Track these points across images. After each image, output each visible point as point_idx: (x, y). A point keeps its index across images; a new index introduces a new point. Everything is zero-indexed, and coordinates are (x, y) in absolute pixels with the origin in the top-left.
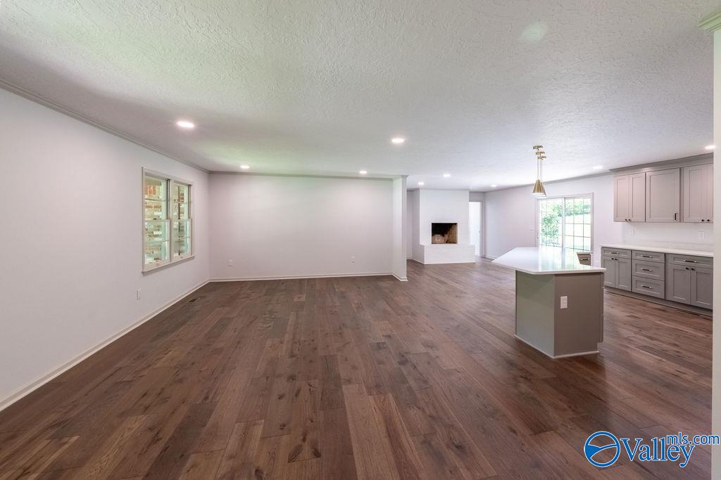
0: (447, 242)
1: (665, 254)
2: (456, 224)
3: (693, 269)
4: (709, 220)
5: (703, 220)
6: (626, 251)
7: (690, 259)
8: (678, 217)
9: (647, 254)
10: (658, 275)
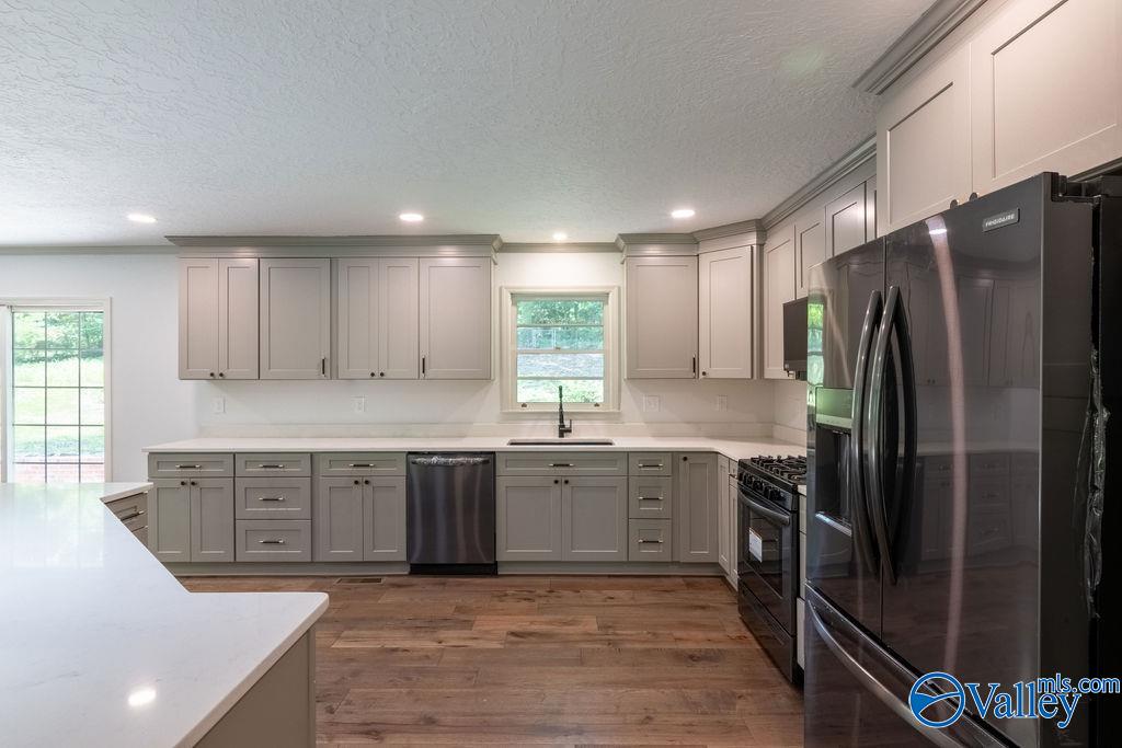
1: (313, 455)
3: (367, 482)
4: (382, 374)
5: (373, 375)
6: (219, 458)
7: (362, 460)
8: (327, 368)
9: (272, 460)
10: (296, 508)
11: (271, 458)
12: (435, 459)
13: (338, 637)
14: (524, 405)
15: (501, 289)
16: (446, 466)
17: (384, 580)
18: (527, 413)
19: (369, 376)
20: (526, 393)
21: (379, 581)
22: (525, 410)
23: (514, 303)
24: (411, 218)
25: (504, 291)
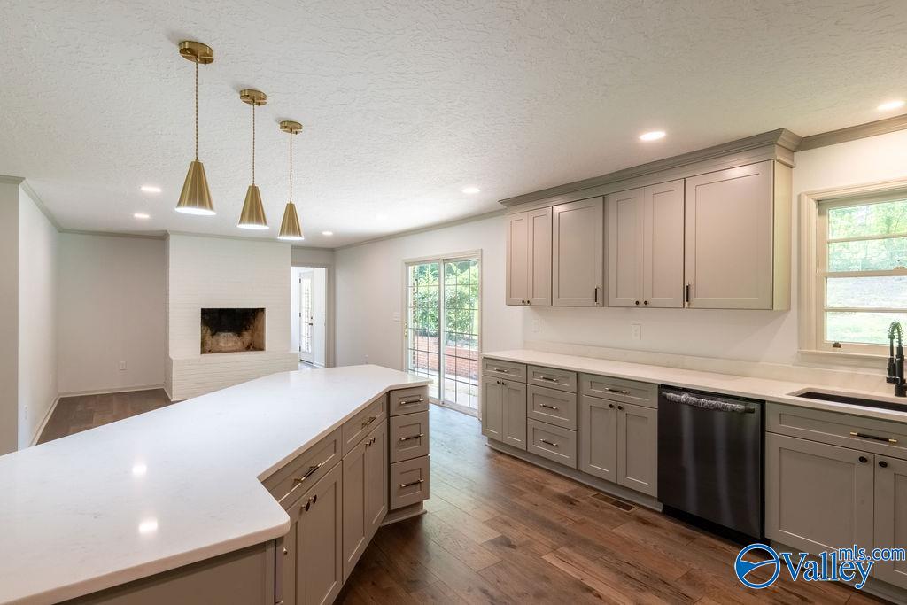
0: (248, 348)
1: (578, 374)
2: (263, 310)
3: (620, 408)
4: (646, 303)
5: (637, 303)
6: (518, 367)
7: (619, 386)
8: (600, 297)
9: (551, 374)
10: (567, 419)
11: (551, 372)
12: (684, 397)
13: (554, 550)
14: (836, 345)
15: (799, 196)
16: (695, 407)
17: (635, 509)
18: (838, 354)
19: (635, 305)
20: (837, 329)
21: (628, 508)
22: (838, 351)
23: (822, 213)
24: (653, 136)
25: (805, 199)
